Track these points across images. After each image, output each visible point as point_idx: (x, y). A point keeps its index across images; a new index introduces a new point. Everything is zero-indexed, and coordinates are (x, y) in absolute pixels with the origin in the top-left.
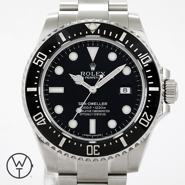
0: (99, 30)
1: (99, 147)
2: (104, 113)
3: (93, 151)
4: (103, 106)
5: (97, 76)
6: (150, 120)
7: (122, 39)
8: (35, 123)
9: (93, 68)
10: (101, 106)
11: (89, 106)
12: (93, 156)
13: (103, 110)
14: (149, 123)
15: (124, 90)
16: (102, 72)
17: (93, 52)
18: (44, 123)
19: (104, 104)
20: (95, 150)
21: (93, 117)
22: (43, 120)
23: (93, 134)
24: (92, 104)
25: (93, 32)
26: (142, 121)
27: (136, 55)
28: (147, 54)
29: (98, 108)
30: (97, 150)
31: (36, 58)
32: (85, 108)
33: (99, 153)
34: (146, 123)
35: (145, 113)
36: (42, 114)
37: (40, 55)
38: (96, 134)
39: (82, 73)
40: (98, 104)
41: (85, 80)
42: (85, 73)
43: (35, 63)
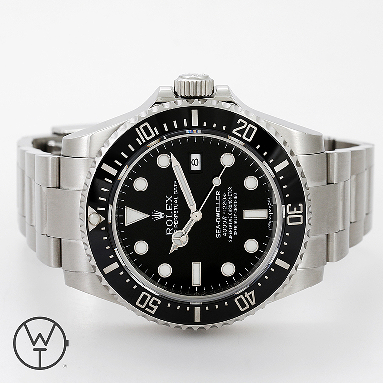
0: (99, 209)
1: (290, 205)
2: (233, 196)
3: (296, 214)
4: (222, 197)
5: (173, 209)
6: (246, 124)
7: (113, 172)
8: (251, 307)
9: (161, 216)
10: (222, 202)
11: (222, 220)
12: (304, 214)
13: (227, 198)
14: (250, 126)
15: (195, 164)
16: (167, 201)
17: (133, 216)
18: (251, 295)
19: (219, 196)
20: (296, 212)
21: (240, 214)
22: (247, 295)
23: (268, 213)
24: (218, 215)
25: (104, 219)
26: (248, 136)
27: (139, 148)
28: (137, 129)
29: (225, 206)
30: (295, 209)
31: (147, 309)
32: (225, 227)
33: (300, 205)
34: (251, 130)
35: (234, 132)
36: (238, 298)
37: (142, 303)
38: (268, 209)
39: (168, 232)
40: (218, 205)
41: (180, 227)
42: (169, 227)
43: (154, 311)
